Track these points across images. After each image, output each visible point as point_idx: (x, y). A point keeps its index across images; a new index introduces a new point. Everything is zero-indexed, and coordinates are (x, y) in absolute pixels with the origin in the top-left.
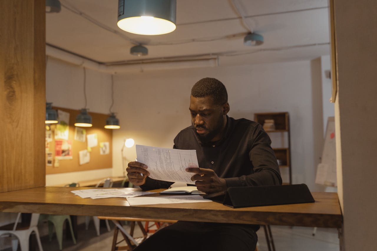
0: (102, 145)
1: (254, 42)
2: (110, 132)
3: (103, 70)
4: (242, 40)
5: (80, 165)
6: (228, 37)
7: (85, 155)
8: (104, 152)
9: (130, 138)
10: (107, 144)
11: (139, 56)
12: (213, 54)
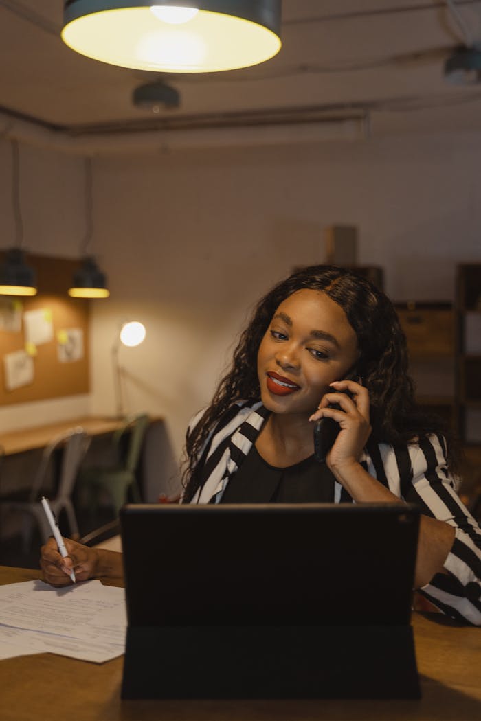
0: (63, 337)
1: (473, 75)
2: (85, 306)
3: (62, 144)
4: (438, 67)
5: (6, 391)
6: (400, 60)
7: (20, 366)
8: (69, 354)
9: (133, 321)
10: (77, 334)
11: (157, 110)
12: (355, 105)
